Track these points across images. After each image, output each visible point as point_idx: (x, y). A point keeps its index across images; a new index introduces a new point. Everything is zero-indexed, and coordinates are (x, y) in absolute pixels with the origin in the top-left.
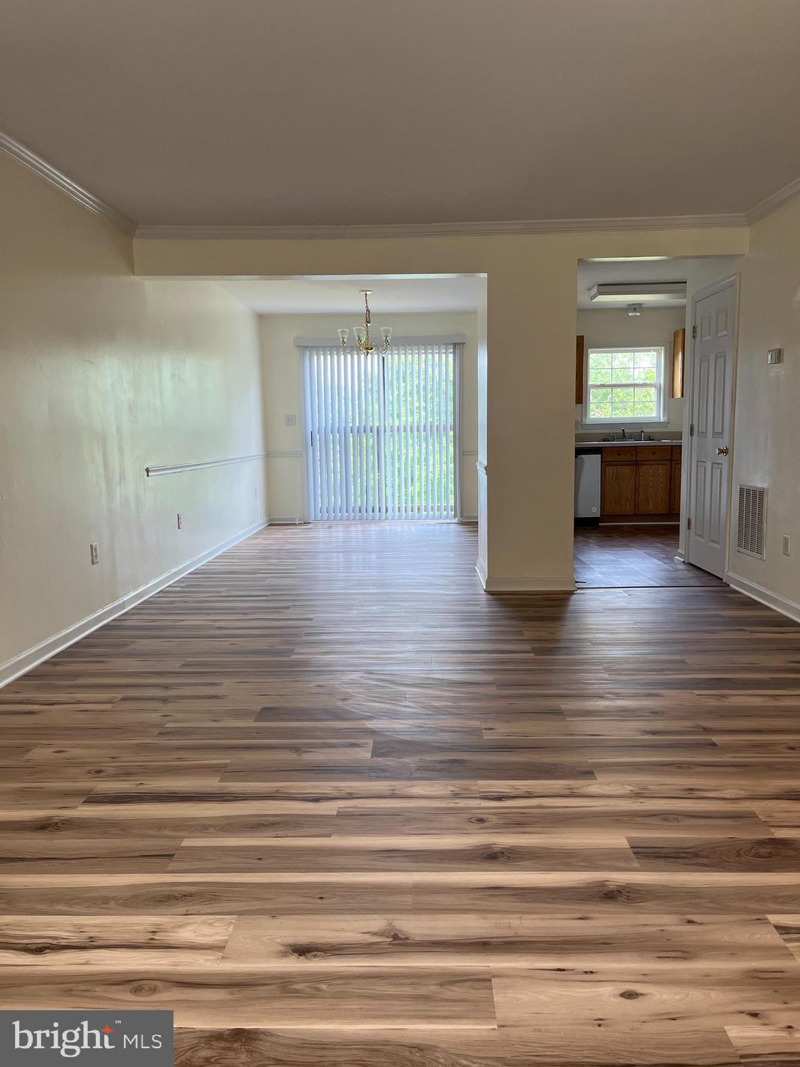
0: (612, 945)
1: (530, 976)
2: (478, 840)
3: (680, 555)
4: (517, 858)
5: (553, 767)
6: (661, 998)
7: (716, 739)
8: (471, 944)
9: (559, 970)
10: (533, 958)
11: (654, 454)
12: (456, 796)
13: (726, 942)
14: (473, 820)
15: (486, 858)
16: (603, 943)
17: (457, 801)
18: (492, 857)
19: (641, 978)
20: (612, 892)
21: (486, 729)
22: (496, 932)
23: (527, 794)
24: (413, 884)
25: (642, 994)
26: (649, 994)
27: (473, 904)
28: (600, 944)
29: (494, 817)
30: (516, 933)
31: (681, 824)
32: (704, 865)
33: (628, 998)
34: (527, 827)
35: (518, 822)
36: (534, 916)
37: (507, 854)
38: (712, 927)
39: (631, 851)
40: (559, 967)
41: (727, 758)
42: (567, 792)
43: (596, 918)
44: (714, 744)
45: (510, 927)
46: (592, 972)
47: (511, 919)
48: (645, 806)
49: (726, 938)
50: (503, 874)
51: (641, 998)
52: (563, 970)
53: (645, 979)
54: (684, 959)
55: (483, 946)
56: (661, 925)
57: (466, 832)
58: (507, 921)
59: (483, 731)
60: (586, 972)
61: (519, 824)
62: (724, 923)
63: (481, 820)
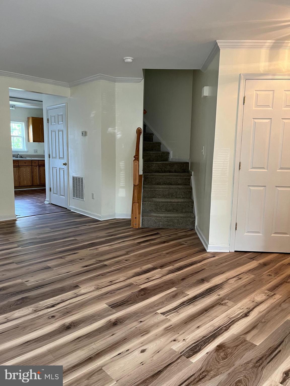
0: (127, 339)
1: (113, 360)
2: (59, 324)
3: (48, 201)
4: (77, 324)
5: (63, 288)
6: (151, 347)
7: (105, 263)
8: (86, 361)
9: (119, 354)
10: (109, 355)
11: (25, 163)
12: (36, 311)
13: (153, 323)
14: (50, 318)
15: (67, 329)
16: (125, 339)
17: (38, 313)
18: (68, 328)
19: (142, 345)
20: (114, 322)
21: (25, 282)
22: (91, 353)
23: (62, 301)
24: (48, 350)
25: (146, 349)
26: (148, 348)
27: (75, 347)
28: (123, 340)
29: (57, 313)
30: (98, 350)
31: (116, 293)
32: (131, 303)
33: (143, 352)
34: (72, 312)
35: (67, 312)
36: (98, 341)
37: (72, 325)
38: (148, 320)
39: (109, 307)
40: (119, 353)
41: (113, 268)
42: (75, 295)
43: (117, 333)
44: (106, 265)
45: (94, 349)
46: (128, 350)
47: (92, 346)
48: (103, 291)
49: (153, 322)
50: (77, 332)
51: (146, 350)
52: (120, 354)
53: (144, 344)
54: (148, 333)
55: (90, 359)
56: (135, 326)
57: (51, 323)
58: (91, 347)
59: (25, 283)
60: (127, 351)
61: (68, 312)
62: (149, 318)
63: (53, 317)
